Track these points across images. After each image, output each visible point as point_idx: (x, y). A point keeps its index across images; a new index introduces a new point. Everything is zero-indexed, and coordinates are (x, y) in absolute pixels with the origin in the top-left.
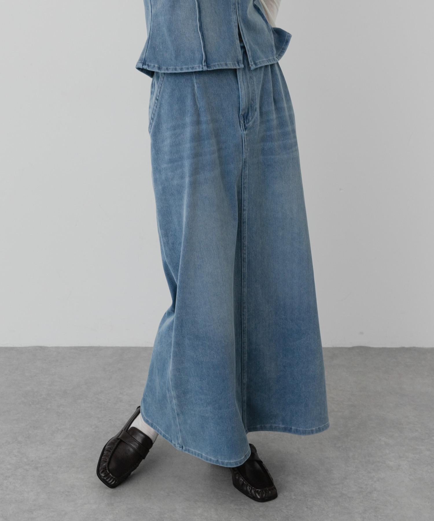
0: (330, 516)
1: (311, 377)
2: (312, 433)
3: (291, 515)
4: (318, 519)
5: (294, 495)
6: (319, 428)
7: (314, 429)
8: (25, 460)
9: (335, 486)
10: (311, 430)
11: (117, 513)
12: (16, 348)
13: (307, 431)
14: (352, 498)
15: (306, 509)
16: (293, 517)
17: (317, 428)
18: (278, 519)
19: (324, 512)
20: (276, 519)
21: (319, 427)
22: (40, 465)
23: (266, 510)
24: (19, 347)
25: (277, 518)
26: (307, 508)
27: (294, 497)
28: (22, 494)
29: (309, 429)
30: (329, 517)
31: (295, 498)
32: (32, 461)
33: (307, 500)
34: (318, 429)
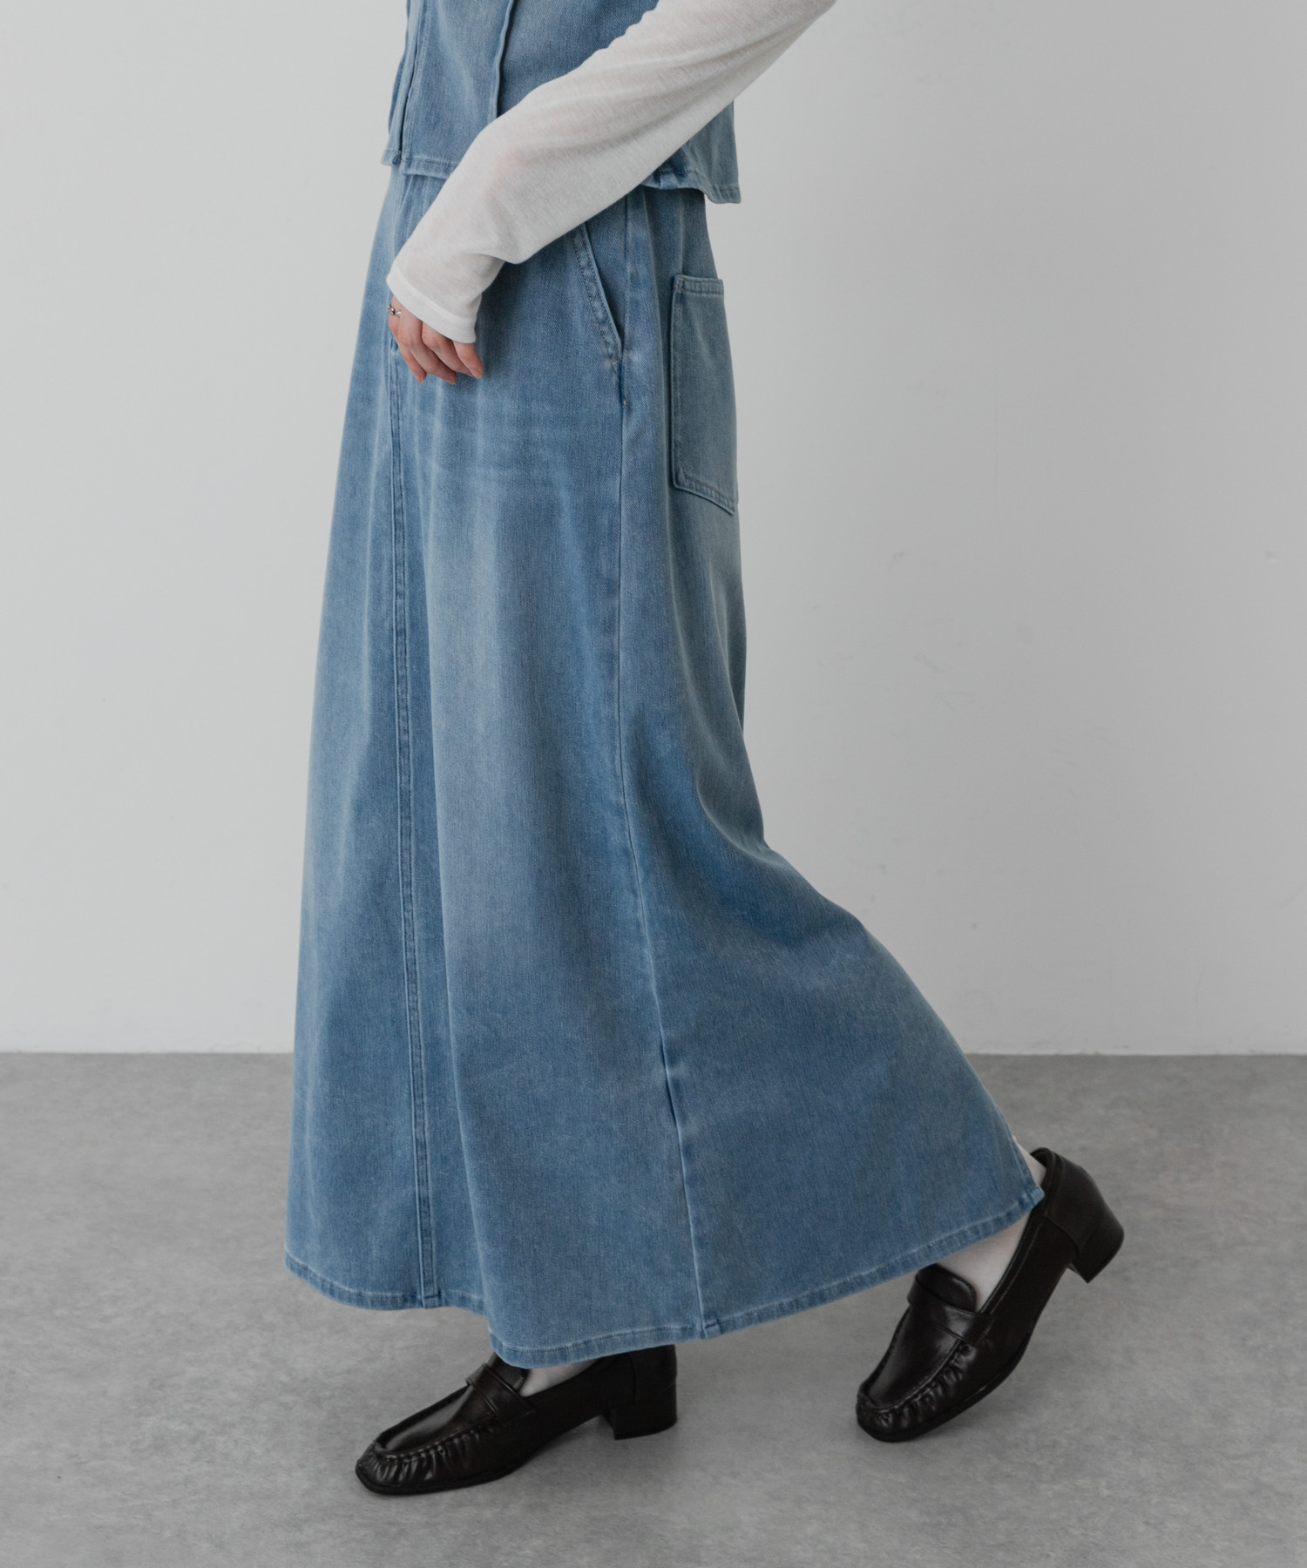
0: (1218, 1547)
1: (542, 1174)
2: (565, 1360)
3: (1097, 1545)
4: (1180, 1557)
5: (1108, 1487)
6: (585, 1343)
7: (569, 1345)
8: (284, 1378)
9: (1236, 1462)
10: (560, 1349)
11: (556, 1532)
12: (267, 1055)
13: (546, 1353)
14: (1291, 1496)
15: (1142, 1528)
16: (1101, 1550)
17: (580, 1341)
18: (1053, 1555)
19: (1199, 1536)
20: (1048, 1556)
21: (587, 1338)
22: (328, 1393)
23: (1016, 1529)
24: (277, 1055)
25: (1050, 1553)
26: (1147, 1523)
27: (1105, 1492)
28: (269, 1476)
29: (554, 1348)
30: (1215, 1552)
31: (1109, 1496)
32: (305, 1381)
33: (1149, 1501)
34: (582, 1346)
